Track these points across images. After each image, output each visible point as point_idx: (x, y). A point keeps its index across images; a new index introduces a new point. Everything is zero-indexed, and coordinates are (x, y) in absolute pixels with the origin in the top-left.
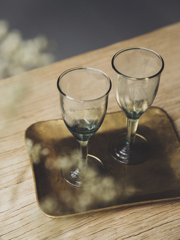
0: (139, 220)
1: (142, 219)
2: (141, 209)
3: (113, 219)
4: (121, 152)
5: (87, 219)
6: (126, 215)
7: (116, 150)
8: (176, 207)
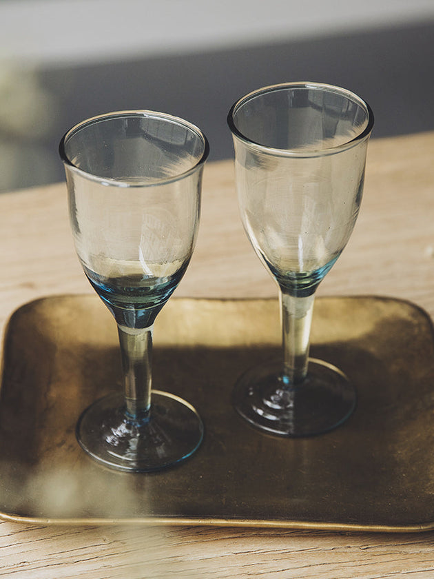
0: (252, 572)
1: (262, 571)
2: (267, 547)
3: (179, 559)
4: (269, 403)
5: (106, 547)
6: (220, 555)
7: (251, 394)
8: (373, 557)
